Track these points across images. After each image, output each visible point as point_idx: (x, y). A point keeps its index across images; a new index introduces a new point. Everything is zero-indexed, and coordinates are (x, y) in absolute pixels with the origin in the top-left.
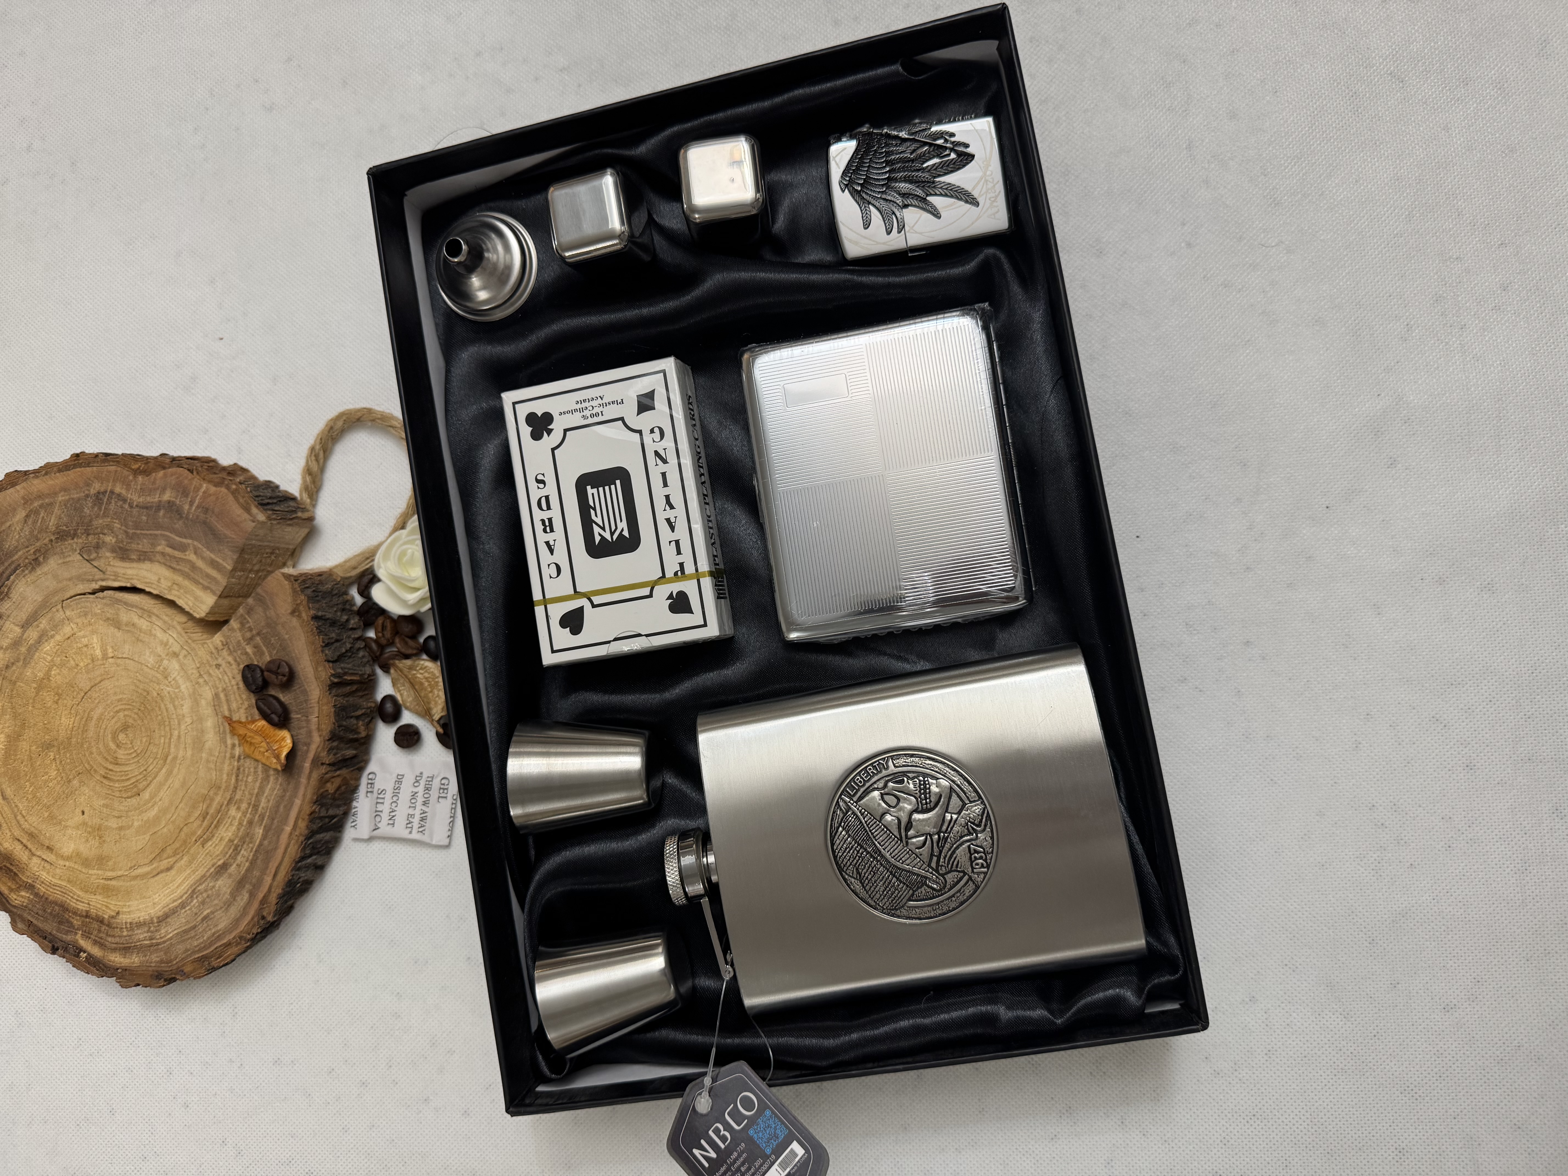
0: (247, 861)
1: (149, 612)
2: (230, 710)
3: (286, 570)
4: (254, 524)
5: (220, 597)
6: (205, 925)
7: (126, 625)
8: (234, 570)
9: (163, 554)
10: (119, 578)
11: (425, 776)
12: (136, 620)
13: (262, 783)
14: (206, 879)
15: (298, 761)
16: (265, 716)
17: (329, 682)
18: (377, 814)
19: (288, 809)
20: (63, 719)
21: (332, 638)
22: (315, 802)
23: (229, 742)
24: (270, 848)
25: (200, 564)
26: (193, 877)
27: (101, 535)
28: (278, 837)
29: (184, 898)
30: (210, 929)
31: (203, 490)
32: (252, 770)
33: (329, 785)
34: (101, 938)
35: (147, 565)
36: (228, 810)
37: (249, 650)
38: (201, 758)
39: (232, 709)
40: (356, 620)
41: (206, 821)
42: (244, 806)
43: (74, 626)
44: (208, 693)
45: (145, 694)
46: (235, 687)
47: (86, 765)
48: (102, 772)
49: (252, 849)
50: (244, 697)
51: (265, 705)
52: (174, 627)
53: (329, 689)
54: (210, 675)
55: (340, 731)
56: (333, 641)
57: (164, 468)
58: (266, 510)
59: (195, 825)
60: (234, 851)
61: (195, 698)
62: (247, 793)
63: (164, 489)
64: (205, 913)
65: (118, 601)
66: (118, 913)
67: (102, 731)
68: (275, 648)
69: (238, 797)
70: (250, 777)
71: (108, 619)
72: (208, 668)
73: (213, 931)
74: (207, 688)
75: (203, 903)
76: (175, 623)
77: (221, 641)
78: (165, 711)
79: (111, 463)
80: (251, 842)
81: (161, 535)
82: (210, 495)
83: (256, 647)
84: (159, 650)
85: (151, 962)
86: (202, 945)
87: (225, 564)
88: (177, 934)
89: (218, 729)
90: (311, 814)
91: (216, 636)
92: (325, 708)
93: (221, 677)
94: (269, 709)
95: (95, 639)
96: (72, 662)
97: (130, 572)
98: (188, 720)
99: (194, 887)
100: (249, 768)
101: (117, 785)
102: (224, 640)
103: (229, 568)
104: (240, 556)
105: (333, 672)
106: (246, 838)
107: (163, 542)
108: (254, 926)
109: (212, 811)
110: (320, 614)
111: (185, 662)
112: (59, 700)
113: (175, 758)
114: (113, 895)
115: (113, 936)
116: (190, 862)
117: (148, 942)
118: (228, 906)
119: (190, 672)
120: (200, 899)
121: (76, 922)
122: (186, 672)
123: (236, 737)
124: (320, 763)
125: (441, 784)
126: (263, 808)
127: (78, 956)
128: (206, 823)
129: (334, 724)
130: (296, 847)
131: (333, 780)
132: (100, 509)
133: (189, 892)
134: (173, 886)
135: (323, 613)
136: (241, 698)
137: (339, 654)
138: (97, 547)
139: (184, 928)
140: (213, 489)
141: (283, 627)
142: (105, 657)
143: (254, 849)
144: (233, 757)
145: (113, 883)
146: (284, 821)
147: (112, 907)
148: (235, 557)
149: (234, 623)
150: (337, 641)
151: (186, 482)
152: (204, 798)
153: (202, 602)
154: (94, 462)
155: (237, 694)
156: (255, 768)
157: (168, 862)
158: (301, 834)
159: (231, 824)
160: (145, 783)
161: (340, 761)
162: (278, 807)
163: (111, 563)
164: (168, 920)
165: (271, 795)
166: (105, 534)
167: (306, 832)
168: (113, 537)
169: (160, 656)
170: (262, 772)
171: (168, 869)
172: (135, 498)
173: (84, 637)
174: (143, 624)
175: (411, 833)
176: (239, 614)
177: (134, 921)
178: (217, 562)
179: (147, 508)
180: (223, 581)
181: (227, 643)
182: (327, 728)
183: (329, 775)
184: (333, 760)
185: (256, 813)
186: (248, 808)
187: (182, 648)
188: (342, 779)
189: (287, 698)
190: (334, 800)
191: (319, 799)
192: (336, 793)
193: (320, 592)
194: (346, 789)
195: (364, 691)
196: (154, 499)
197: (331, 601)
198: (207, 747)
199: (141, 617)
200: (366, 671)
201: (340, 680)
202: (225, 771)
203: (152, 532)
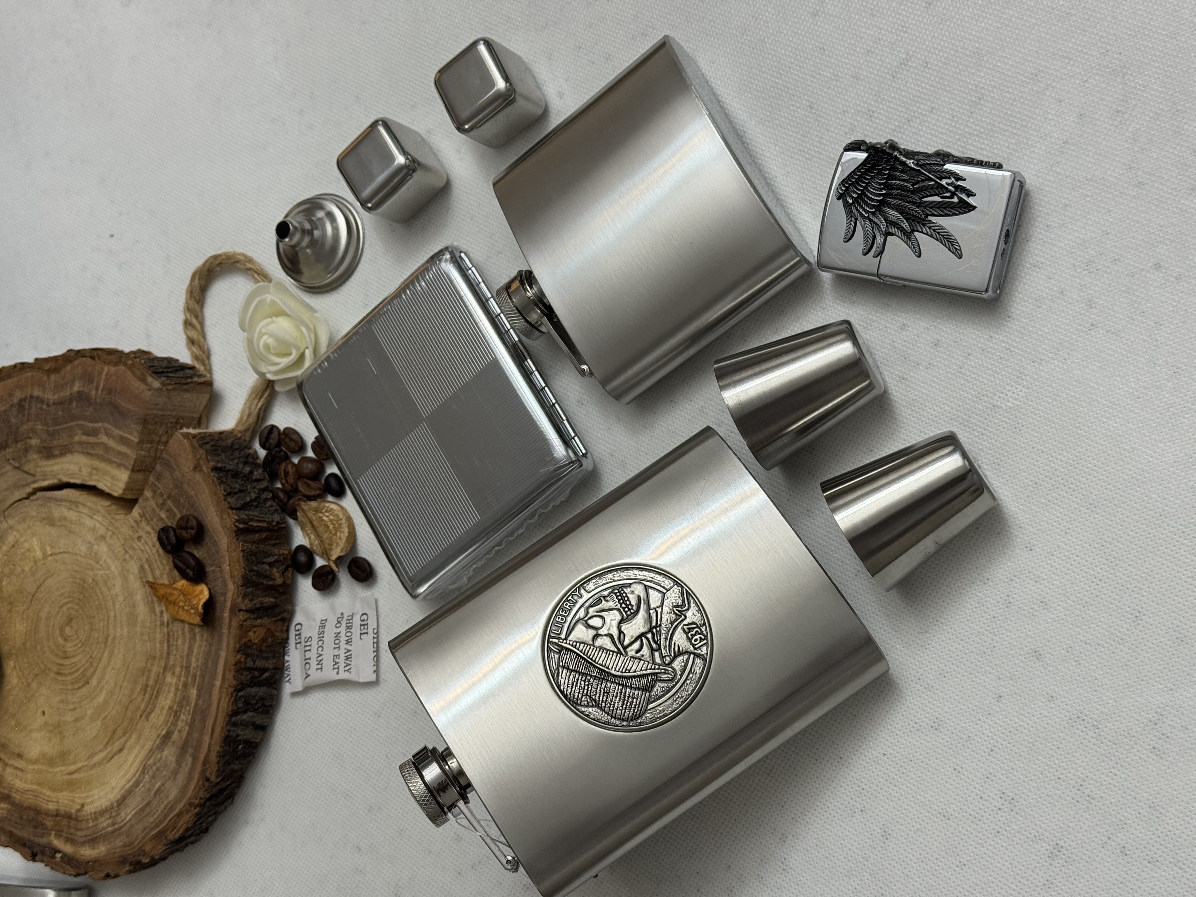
0: (186, 725)
1: (75, 502)
2: (154, 578)
3: (185, 430)
4: (150, 393)
5: (133, 471)
6: (158, 798)
7: (59, 520)
8: (141, 442)
9: (80, 443)
10: (48, 477)
11: (345, 617)
12: (66, 513)
13: (189, 643)
14: (154, 752)
15: (218, 614)
16: (184, 575)
17: (234, 528)
18: (307, 661)
19: (216, 664)
20: (17, 625)
21: (235, 488)
22: (238, 651)
23: (158, 610)
24: (204, 707)
25: (112, 443)
26: (142, 753)
27: (28, 440)
28: (211, 694)
29: (137, 776)
30: (163, 802)
31: (104, 373)
32: (180, 632)
33: (251, 634)
34: (71, 834)
35: (68, 458)
36: (165, 678)
37: (163, 515)
38: (136, 633)
39: (156, 575)
40: (260, 471)
41: (147, 694)
42: (178, 670)
43: (15, 533)
44: (134, 567)
45: (82, 583)
46: (156, 555)
47: (42, 666)
48: (55, 669)
49: (189, 711)
50: (164, 562)
51: (181, 561)
52: (98, 511)
53: (236, 536)
54: (134, 549)
55: (251, 576)
56: (236, 490)
57: (71, 362)
58: (160, 377)
59: (139, 699)
60: (174, 717)
61: (124, 574)
62: (178, 657)
63: (73, 382)
64: (157, 786)
65: (49, 499)
66: (83, 805)
67: (51, 629)
68: (184, 507)
69: (171, 663)
70: (180, 640)
71: (44, 519)
72: (131, 542)
73: (166, 803)
74: (133, 563)
75: (154, 777)
76: (98, 507)
77: (139, 513)
78: (100, 595)
79: (28, 370)
80: (188, 705)
81: (77, 425)
82: (111, 376)
83: (169, 510)
84: (89, 537)
85: (116, 848)
86: (157, 820)
87: (132, 438)
88: (136, 813)
89: (146, 601)
90: (236, 664)
91: (134, 510)
92: (234, 554)
93: (142, 548)
94: (184, 564)
95: (35, 542)
96: (19, 569)
97: (56, 468)
98: (121, 598)
99: (144, 762)
100: (177, 631)
101: (69, 678)
102: (141, 512)
103: (136, 440)
104: (144, 428)
105: (236, 517)
106: (183, 702)
107: (79, 432)
108: (200, 789)
109: (151, 682)
110: (219, 465)
111: (112, 542)
112: (11, 608)
113: (114, 638)
114: (77, 788)
115: (82, 830)
116: (138, 738)
117: (110, 829)
118: (176, 774)
119: (116, 551)
120: (151, 773)
121: (49, 823)
122: (113, 552)
123: (163, 604)
124: (237, 611)
125: (362, 621)
126: (194, 668)
127: (53, 857)
128: (148, 696)
129: (244, 568)
130: (227, 700)
131: (254, 629)
132: (24, 416)
133: (141, 769)
134: (126, 767)
135: (223, 465)
136: (162, 564)
137: (242, 502)
138: (26, 450)
139: (140, 807)
140: (113, 369)
141: (188, 485)
142: (45, 556)
143: (191, 712)
144: (162, 624)
145: (76, 776)
146: (213, 676)
147: (76, 800)
148: (139, 429)
149: (148, 493)
150: (241, 491)
151: (90, 369)
152: (144, 671)
153: (118, 480)
154: (14, 373)
155: (159, 563)
156: (183, 630)
157: (120, 743)
158: (229, 686)
159: (169, 692)
160: (92, 670)
161: (258, 609)
162: (207, 663)
163: (40, 464)
164: (126, 801)
165: (198, 653)
166: (30, 438)
167: (235, 682)
168: (38, 439)
169: (90, 543)
170: (189, 632)
171: (121, 750)
172: (50, 396)
173: (26, 541)
174: (72, 515)
175: (338, 673)
176: (150, 483)
177: (97, 810)
178: (125, 437)
179: (62, 403)
180: (132, 454)
181: (144, 514)
182: (238, 573)
183: (250, 623)
184: (249, 606)
185: (188, 675)
186: (182, 671)
187: (108, 529)
188: (265, 630)
189: (200, 553)
190: (260, 651)
191: (242, 648)
192: (261, 645)
193: (220, 446)
194: (272, 641)
195: (277, 538)
196: (66, 393)
197: (232, 455)
198: (139, 620)
199: (70, 509)
200: (276, 520)
201: (246, 526)
202: (158, 640)
203: (68, 425)
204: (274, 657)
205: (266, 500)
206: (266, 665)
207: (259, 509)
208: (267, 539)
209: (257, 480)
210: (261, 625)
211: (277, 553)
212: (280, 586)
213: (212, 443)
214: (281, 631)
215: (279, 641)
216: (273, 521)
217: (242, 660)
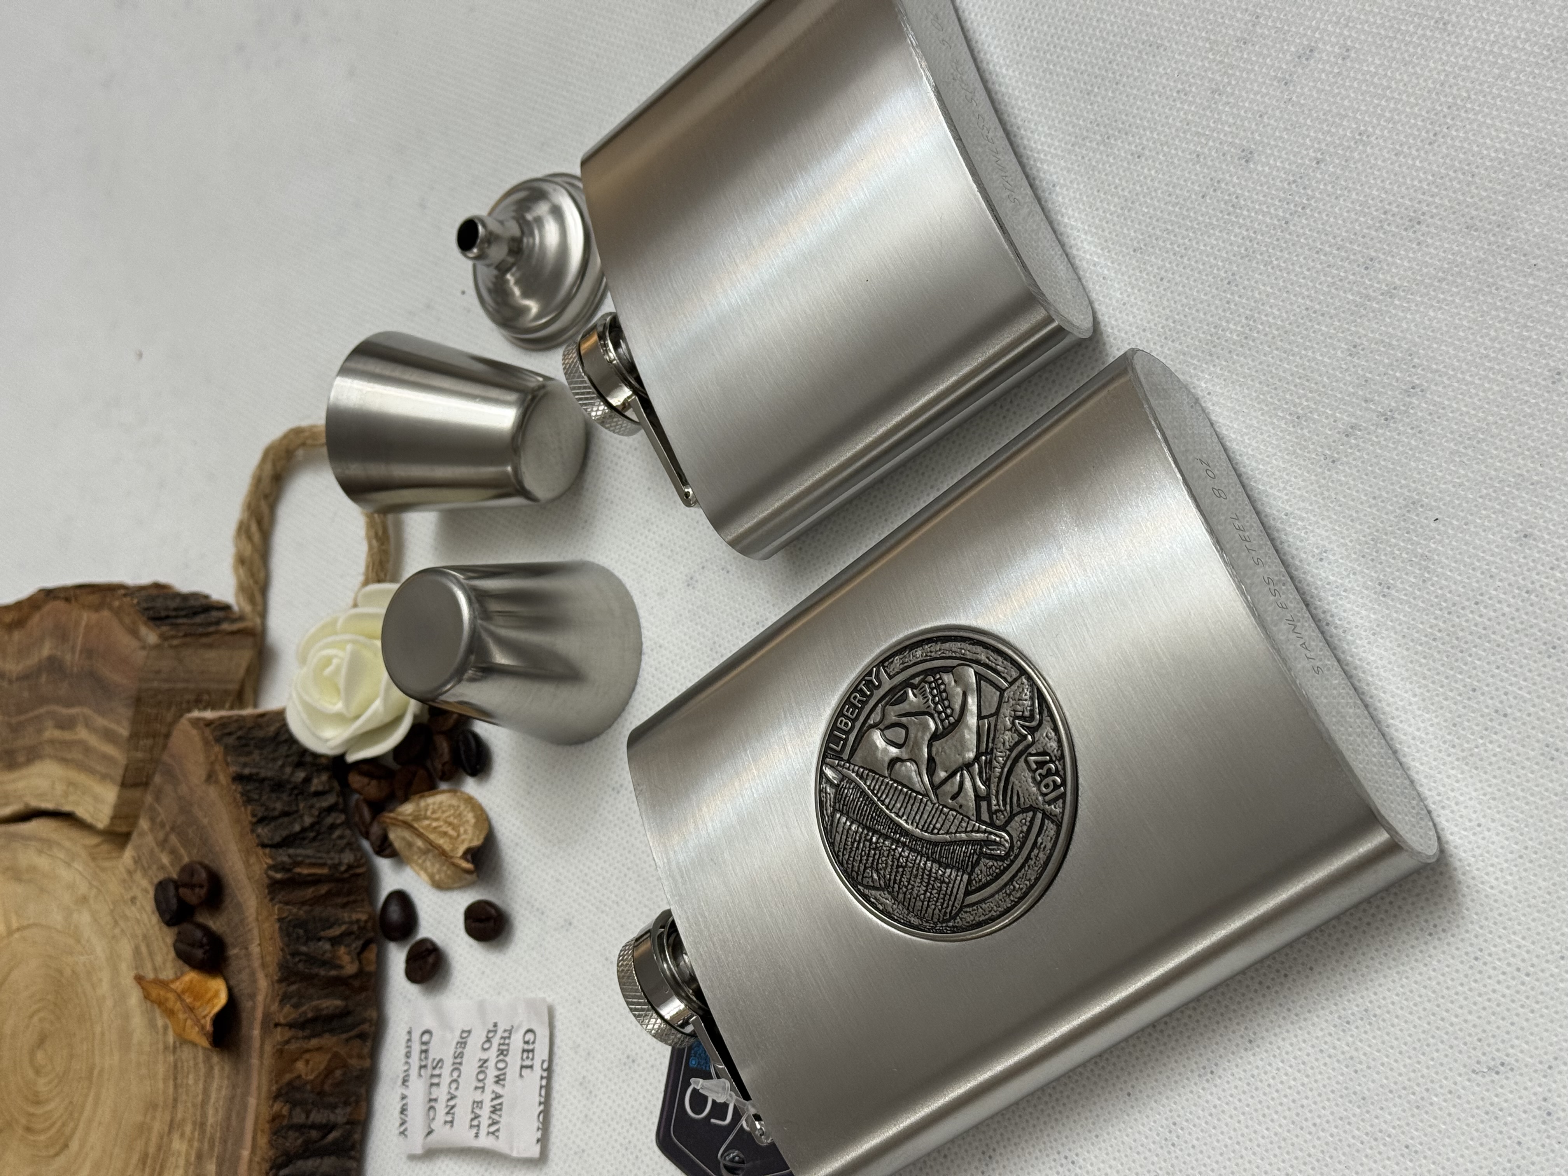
2: (155, 969)
3: (196, 714)
4: (143, 653)
5: (124, 785)
7: (27, 872)
8: (134, 736)
9: (52, 742)
10: (11, 800)
12: (36, 859)
13: (205, 1082)
15: (244, 1030)
17: (267, 881)
19: (242, 1119)
21: (274, 809)
22: (276, 1098)
23: (160, 1023)
25: (93, 741)
31: (83, 623)
32: (191, 1063)
33: (300, 1065)
35: (37, 767)
36: (171, 1142)
37: (166, 860)
38: (130, 1062)
39: (157, 965)
41: (147, 1170)
44: (126, 949)
45: (58, 976)
46: (157, 928)
48: (23, 1121)
50: (168, 940)
53: (269, 893)
54: (126, 918)
55: (296, 964)
56: (276, 813)
57: (40, 608)
58: (158, 626)
61: (113, 959)
62: (189, 1105)
63: (42, 641)
65: (14, 837)
67: (18, 1054)
68: (194, 845)
69: (179, 1116)
70: (191, 1077)
71: (6, 870)
72: (122, 906)
74: (126, 942)
76: (79, 847)
77: (133, 858)
78: (82, 997)
81: (48, 713)
82: (92, 628)
83: (173, 852)
84: (67, 899)
87: (121, 731)
90: (274, 1120)
91: (126, 851)
92: (266, 925)
93: (138, 916)
97: (21, 785)
98: (109, 1003)
100: (188, 1061)
101: (41, 1138)
102: (135, 854)
103: (126, 734)
104: (138, 711)
105: (270, 861)
107: (50, 723)
109: (152, 1150)
110: (247, 771)
111: (97, 907)
113: (102, 1071)
119: (103, 922)
122: (99, 924)
124: (272, 1025)
125: (525, 1043)
126: (212, 1126)
129: (282, 950)
131: (307, 1056)
135: (254, 771)
136: (165, 943)
137: (285, 833)
140: (94, 616)
141: (200, 806)
142: (10, 931)
144: (166, 1048)
148: (130, 714)
149: (144, 824)
150: (285, 814)
151: (64, 618)
152: (142, 1129)
153: (103, 802)
155: (159, 942)
156: (195, 1058)
158: (263, 1159)
159: (177, 1167)
160: (72, 1125)
161: (314, 1020)
162: (229, 1118)
165: (217, 1100)
167: (271, 1153)
169: (68, 908)
170: (204, 1062)
172: (12, 667)
174: (42, 862)
175: (477, 1136)
176: (146, 805)
178: (111, 730)
179: (27, 677)
180: (121, 757)
181: (139, 857)
182: (273, 960)
183: (298, 1045)
184: (293, 1016)
185: (204, 1137)
186: (195, 1129)
187: (91, 885)
188: (329, 1056)
189: (218, 924)
190: (321, 1094)
191: (283, 1092)
192: (323, 1083)
193: (253, 738)
194: (344, 1074)
195: (349, 893)
196: (32, 661)
197: (275, 751)
198: (135, 1041)
199: (40, 852)
200: (346, 861)
201: (287, 876)
202: (160, 1076)
203: (36, 712)
204: (346, 1104)
205: (333, 827)
206: (332, 1117)
207: (316, 844)
208: (329, 894)
209: (317, 794)
210: (319, 1049)
211: (347, 919)
212: (355, 976)
213: (240, 733)
214: (360, 1057)
215: (355, 1074)
216: (340, 864)
217: (285, 1111)
